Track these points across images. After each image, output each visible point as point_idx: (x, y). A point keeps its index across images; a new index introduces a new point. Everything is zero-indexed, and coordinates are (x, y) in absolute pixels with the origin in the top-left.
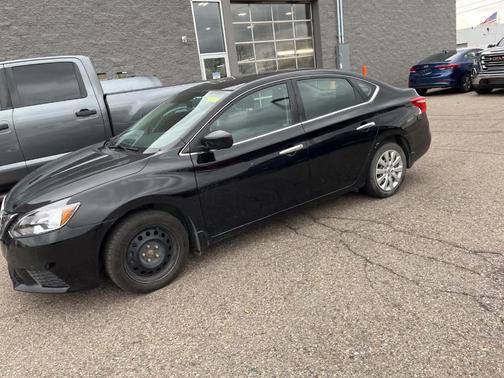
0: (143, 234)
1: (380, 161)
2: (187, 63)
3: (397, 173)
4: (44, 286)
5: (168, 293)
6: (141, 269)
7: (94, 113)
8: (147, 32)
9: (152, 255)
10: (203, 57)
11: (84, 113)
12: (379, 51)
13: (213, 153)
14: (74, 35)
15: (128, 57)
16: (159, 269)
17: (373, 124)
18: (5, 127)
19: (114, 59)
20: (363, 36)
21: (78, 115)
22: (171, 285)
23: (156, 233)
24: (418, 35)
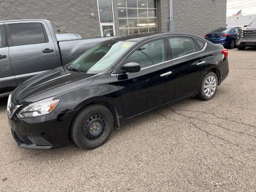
0: (92, 117)
1: (206, 81)
2: (93, 27)
3: (213, 88)
4: (37, 145)
5: (104, 149)
6: (90, 136)
7: (52, 51)
8: (73, 10)
9: (95, 129)
10: (102, 24)
11: (47, 51)
12: (189, 26)
13: (127, 75)
14: (35, 9)
15: (63, 23)
16: (98, 136)
17: (204, 62)
18: (5, 57)
19: (56, 24)
20: (182, 18)
21: (44, 52)
22: (104, 145)
23: (98, 117)
24: (208, 19)
